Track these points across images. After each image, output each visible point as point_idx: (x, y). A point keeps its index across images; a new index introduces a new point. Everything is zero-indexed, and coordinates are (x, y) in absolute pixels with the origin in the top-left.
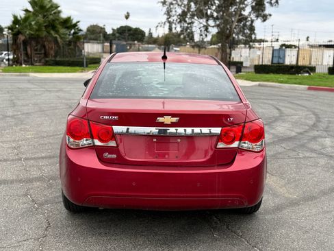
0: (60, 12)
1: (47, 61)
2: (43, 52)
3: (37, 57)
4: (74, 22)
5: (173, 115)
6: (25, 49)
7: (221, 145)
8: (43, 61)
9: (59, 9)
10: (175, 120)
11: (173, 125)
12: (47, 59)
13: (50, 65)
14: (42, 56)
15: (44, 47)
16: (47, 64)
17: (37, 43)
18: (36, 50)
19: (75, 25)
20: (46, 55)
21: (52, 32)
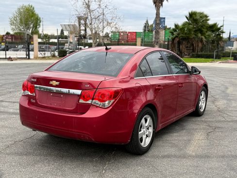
0: (208, 20)
1: (193, 55)
2: (192, 48)
3: (187, 52)
4: (219, 26)
5: (57, 81)
6: (179, 47)
7: (81, 101)
8: (191, 54)
9: (208, 18)
10: (57, 83)
11: (56, 86)
12: (193, 53)
13: (194, 57)
14: (191, 51)
15: (193, 45)
16: (193, 56)
17: (188, 42)
18: (187, 47)
19: (220, 29)
20: (193, 50)
21: (199, 35)
